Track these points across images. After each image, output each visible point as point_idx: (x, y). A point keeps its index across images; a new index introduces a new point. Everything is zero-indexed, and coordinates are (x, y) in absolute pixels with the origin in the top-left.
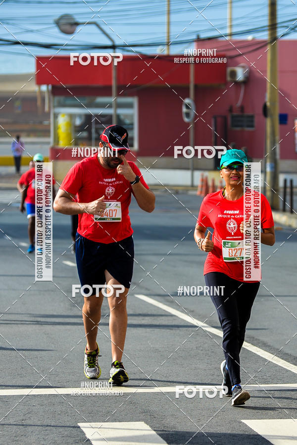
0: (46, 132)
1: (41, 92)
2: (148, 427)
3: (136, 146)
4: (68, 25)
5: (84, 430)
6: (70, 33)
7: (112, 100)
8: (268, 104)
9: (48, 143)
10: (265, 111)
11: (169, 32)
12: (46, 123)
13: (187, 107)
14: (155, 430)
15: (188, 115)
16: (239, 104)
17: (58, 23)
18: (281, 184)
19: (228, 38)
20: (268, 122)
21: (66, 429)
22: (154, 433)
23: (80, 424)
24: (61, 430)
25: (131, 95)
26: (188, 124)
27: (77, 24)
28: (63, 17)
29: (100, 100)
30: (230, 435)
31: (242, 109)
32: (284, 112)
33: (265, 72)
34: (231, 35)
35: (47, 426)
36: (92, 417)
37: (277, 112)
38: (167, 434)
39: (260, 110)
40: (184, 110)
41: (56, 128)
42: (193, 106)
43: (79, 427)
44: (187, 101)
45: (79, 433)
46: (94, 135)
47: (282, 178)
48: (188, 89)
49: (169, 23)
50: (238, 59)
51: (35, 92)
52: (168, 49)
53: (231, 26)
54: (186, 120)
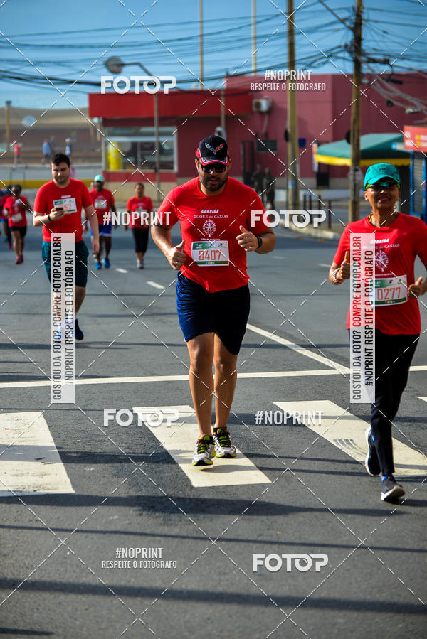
0: (98, 158)
1: (94, 124)
3: (176, 169)
4: (115, 66)
6: (118, 73)
7: (155, 129)
8: (289, 130)
9: (101, 167)
10: (287, 136)
11: (202, 70)
12: (98, 150)
16: (264, 130)
17: (106, 64)
18: (301, 198)
19: (253, 74)
20: (289, 146)
23: (134, 408)
25: (170, 125)
27: (123, 65)
28: (111, 59)
29: (145, 129)
31: (266, 135)
32: (304, 137)
33: (286, 102)
34: (256, 71)
37: (296, 137)
39: (282, 136)
41: (107, 154)
42: (224, 133)
44: (219, 129)
46: (140, 160)
47: (301, 193)
48: (219, 119)
49: (202, 63)
51: (88, 124)
52: (202, 85)
53: (256, 64)
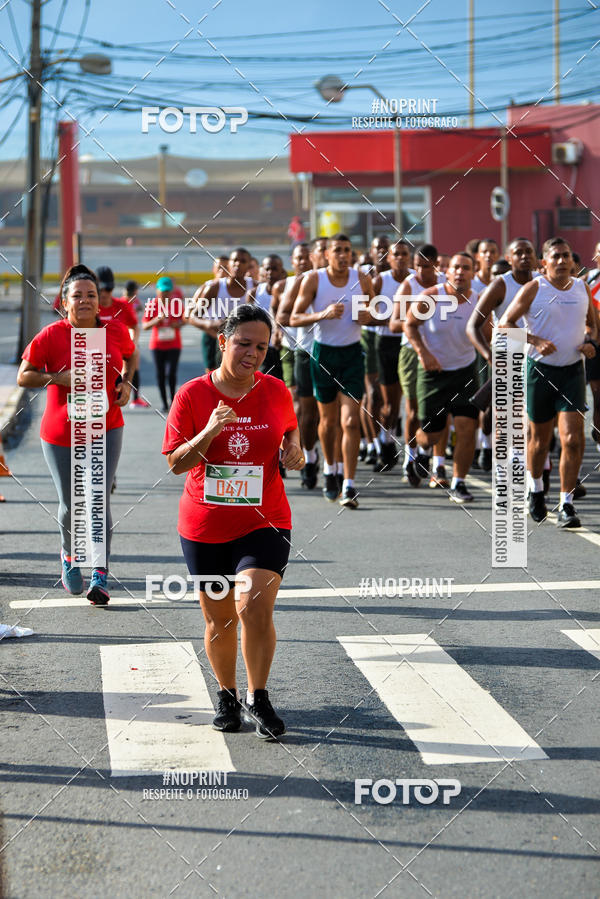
1: (299, 184)
2: (431, 641)
4: (332, 89)
5: (345, 646)
6: (336, 101)
7: (395, 191)
11: (472, 98)
13: (499, 198)
14: (441, 646)
15: (499, 210)
16: (570, 193)
17: (319, 88)
19: (553, 104)
21: (321, 644)
22: (441, 649)
23: (339, 638)
24: (313, 646)
26: (499, 224)
27: (346, 88)
28: (325, 79)
29: (379, 192)
30: (545, 650)
31: (573, 200)
34: (559, 98)
35: (295, 641)
36: (357, 628)
38: (458, 651)
40: (494, 203)
41: (319, 231)
42: (506, 198)
43: (338, 642)
44: (498, 191)
45: (338, 651)
48: (498, 175)
50: (568, 132)
51: (289, 183)
52: (473, 121)
53: (558, 87)
54: (497, 217)
